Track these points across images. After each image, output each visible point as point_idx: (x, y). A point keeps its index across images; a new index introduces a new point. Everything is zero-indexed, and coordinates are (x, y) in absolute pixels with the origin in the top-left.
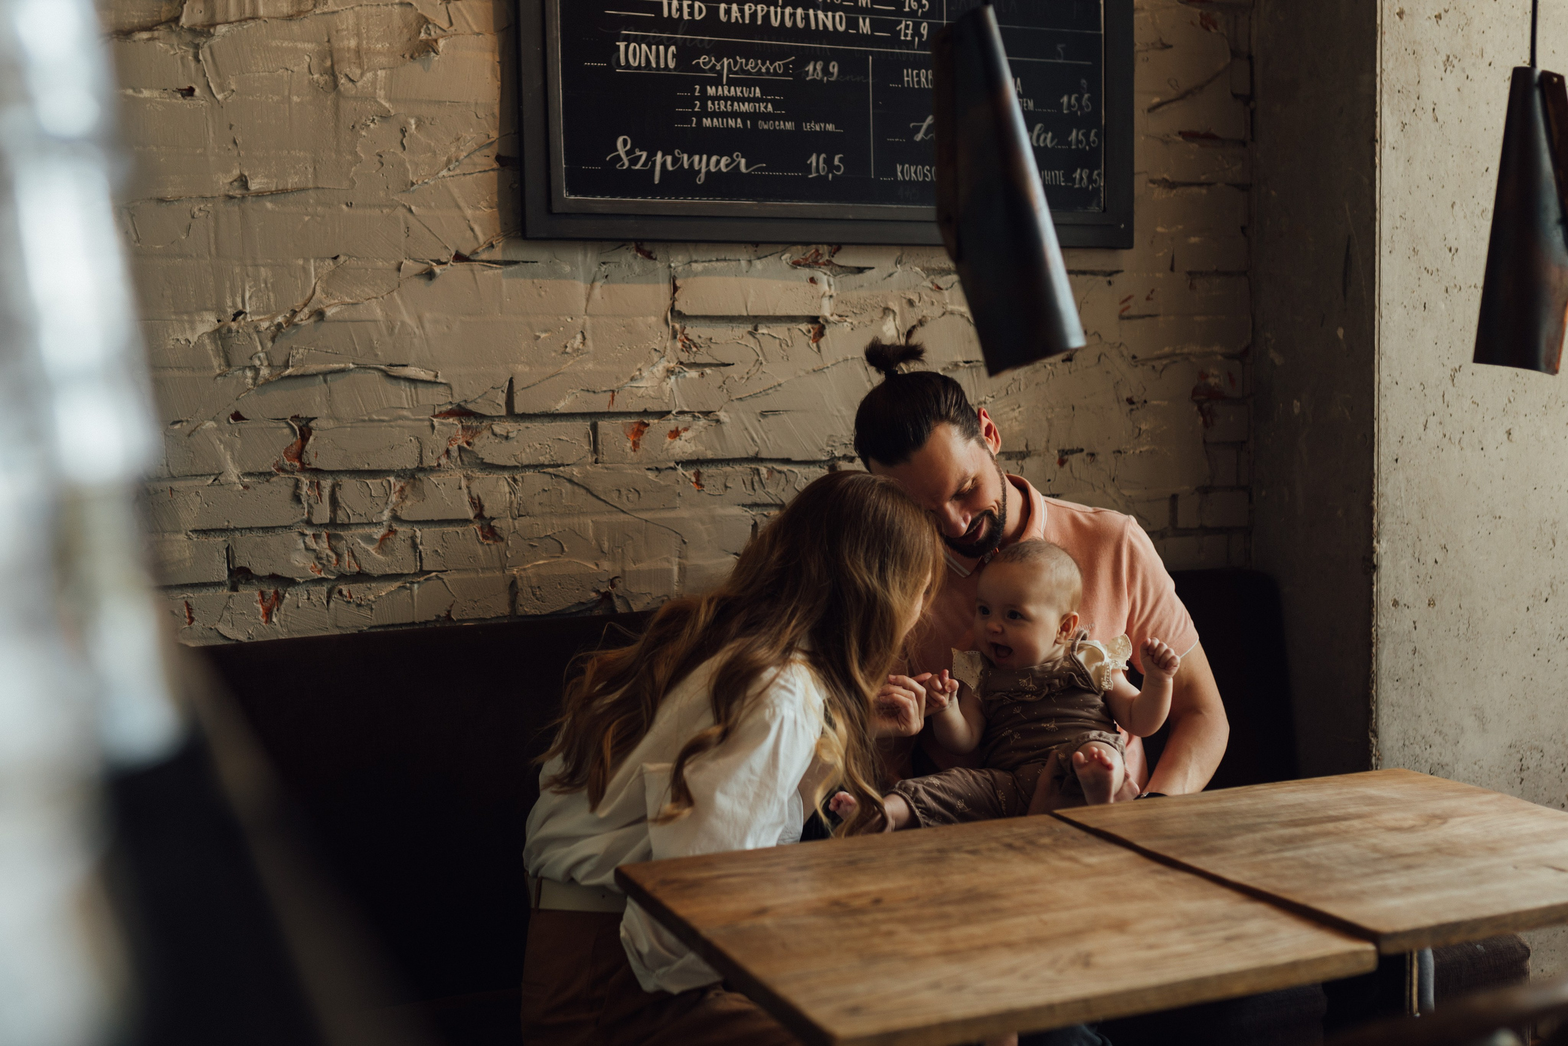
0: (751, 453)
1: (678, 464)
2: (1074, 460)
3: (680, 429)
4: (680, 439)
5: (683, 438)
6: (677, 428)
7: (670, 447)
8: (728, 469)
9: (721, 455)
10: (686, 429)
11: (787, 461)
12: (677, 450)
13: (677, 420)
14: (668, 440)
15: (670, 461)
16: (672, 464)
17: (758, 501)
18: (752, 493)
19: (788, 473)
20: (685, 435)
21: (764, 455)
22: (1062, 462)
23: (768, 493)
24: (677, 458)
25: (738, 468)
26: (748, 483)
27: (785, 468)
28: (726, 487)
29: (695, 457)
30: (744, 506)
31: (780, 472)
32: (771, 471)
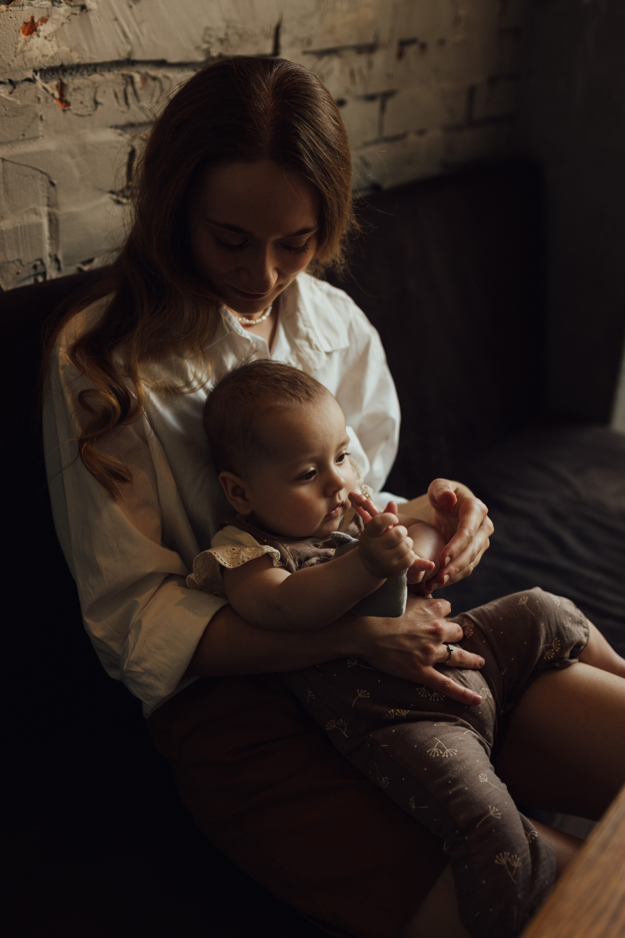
0: (124, 55)
1: (35, 72)
2: (411, 51)
3: (36, 20)
4: (38, 36)
5: (41, 34)
6: (32, 18)
7: (25, 48)
8: (96, 77)
9: (88, 57)
10: (44, 20)
11: (162, 64)
12: (36, 53)
13: (32, 5)
14: (22, 37)
15: (27, 69)
16: (30, 74)
17: (133, 120)
18: (124, 108)
19: (164, 80)
20: (45, 29)
21: (138, 56)
22: (400, 55)
23: (142, 108)
24: (37, 65)
25: (109, 76)
26: (120, 95)
27: (159, 73)
28: (96, 103)
29: (57, 63)
30: (117, 127)
31: (154, 79)
32: (145, 78)
